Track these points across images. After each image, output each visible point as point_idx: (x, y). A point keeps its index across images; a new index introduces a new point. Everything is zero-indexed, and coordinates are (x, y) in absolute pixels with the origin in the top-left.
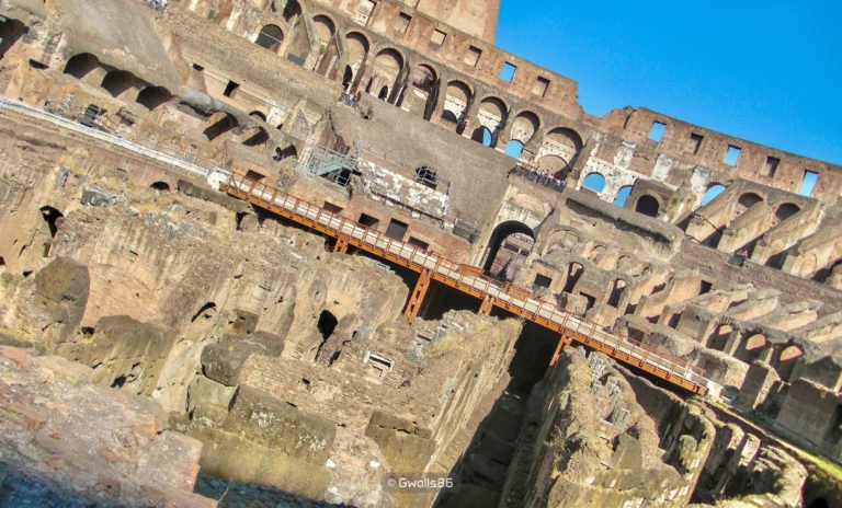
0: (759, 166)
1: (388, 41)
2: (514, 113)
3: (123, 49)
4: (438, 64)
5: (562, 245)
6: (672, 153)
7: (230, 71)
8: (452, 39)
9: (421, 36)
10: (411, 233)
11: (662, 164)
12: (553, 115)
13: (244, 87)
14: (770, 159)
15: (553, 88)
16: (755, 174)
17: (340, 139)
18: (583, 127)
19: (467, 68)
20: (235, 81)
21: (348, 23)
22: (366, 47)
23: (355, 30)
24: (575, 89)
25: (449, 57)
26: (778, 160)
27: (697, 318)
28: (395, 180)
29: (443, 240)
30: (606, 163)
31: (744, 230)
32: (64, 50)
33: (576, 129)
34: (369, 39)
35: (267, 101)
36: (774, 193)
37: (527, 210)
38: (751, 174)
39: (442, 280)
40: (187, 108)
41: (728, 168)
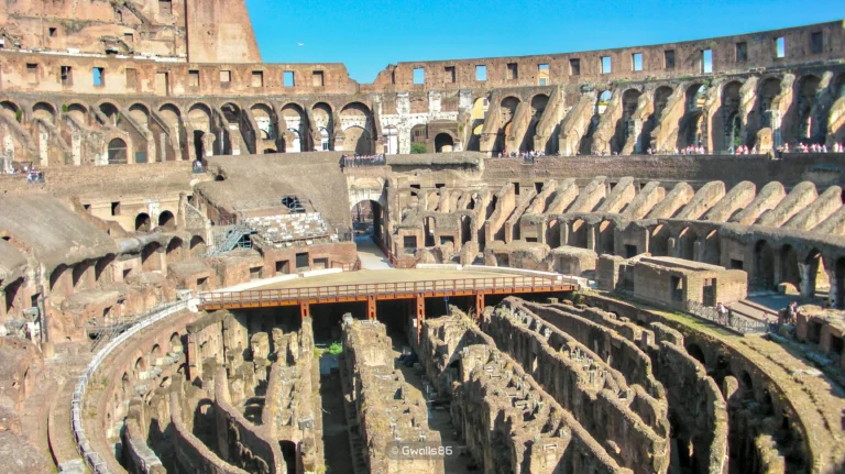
0: (504, 74)
1: (191, 99)
2: (310, 109)
3: (74, 245)
4: (236, 99)
5: (410, 208)
6: (437, 87)
7: (109, 195)
8: (236, 73)
9: (212, 82)
10: (312, 257)
11: (434, 99)
12: (338, 97)
13: (124, 201)
14: (510, 65)
15: (328, 76)
16: (504, 82)
17: (221, 210)
18: (365, 96)
19: (257, 90)
20: (115, 201)
21: (156, 100)
22: (178, 112)
23: (163, 103)
24: (345, 69)
25: (240, 87)
26: (516, 64)
27: (532, 223)
28: (278, 221)
29: (336, 250)
30: (392, 116)
31: (519, 130)
32: (46, 274)
33: (360, 100)
34: (177, 105)
35: (144, 202)
36: (524, 90)
37: (368, 189)
38: (501, 82)
39: (383, 298)
40: (126, 256)
41: (483, 83)
